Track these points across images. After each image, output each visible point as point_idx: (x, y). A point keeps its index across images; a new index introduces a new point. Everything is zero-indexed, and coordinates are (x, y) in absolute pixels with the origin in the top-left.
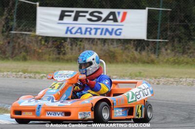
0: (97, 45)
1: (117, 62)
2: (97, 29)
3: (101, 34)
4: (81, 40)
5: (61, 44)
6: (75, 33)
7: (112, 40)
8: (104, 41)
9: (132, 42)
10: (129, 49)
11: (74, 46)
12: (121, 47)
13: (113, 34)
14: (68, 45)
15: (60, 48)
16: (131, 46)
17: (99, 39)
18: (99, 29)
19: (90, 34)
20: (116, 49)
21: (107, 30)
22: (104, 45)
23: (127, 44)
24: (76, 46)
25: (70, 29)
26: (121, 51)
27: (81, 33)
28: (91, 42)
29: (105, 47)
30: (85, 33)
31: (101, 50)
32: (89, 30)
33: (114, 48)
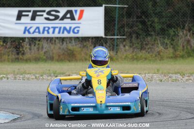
0: (55, 44)
1: (76, 60)
2: (54, 28)
3: (59, 33)
4: (40, 39)
5: (20, 44)
6: (33, 33)
7: (71, 38)
8: (63, 39)
9: (90, 40)
10: (87, 47)
11: (33, 46)
12: (80, 45)
13: (71, 32)
14: (26, 45)
15: (19, 48)
16: (89, 44)
17: (57, 38)
18: (57, 27)
19: (48, 33)
20: (75, 47)
21: (65, 28)
22: (63, 43)
23: (86, 41)
24: (35, 45)
25: (27, 29)
26: (80, 49)
27: (39, 32)
28: (49, 41)
29: (64, 46)
30: (43, 33)
31: (60, 48)
32: (47, 29)
33: (72, 46)
